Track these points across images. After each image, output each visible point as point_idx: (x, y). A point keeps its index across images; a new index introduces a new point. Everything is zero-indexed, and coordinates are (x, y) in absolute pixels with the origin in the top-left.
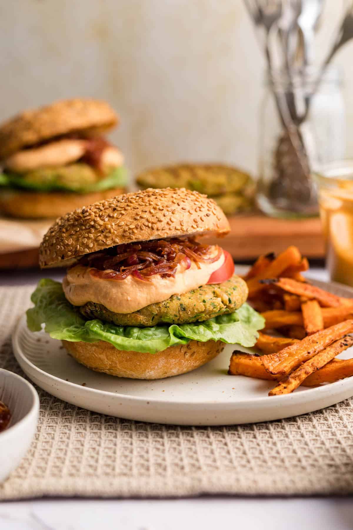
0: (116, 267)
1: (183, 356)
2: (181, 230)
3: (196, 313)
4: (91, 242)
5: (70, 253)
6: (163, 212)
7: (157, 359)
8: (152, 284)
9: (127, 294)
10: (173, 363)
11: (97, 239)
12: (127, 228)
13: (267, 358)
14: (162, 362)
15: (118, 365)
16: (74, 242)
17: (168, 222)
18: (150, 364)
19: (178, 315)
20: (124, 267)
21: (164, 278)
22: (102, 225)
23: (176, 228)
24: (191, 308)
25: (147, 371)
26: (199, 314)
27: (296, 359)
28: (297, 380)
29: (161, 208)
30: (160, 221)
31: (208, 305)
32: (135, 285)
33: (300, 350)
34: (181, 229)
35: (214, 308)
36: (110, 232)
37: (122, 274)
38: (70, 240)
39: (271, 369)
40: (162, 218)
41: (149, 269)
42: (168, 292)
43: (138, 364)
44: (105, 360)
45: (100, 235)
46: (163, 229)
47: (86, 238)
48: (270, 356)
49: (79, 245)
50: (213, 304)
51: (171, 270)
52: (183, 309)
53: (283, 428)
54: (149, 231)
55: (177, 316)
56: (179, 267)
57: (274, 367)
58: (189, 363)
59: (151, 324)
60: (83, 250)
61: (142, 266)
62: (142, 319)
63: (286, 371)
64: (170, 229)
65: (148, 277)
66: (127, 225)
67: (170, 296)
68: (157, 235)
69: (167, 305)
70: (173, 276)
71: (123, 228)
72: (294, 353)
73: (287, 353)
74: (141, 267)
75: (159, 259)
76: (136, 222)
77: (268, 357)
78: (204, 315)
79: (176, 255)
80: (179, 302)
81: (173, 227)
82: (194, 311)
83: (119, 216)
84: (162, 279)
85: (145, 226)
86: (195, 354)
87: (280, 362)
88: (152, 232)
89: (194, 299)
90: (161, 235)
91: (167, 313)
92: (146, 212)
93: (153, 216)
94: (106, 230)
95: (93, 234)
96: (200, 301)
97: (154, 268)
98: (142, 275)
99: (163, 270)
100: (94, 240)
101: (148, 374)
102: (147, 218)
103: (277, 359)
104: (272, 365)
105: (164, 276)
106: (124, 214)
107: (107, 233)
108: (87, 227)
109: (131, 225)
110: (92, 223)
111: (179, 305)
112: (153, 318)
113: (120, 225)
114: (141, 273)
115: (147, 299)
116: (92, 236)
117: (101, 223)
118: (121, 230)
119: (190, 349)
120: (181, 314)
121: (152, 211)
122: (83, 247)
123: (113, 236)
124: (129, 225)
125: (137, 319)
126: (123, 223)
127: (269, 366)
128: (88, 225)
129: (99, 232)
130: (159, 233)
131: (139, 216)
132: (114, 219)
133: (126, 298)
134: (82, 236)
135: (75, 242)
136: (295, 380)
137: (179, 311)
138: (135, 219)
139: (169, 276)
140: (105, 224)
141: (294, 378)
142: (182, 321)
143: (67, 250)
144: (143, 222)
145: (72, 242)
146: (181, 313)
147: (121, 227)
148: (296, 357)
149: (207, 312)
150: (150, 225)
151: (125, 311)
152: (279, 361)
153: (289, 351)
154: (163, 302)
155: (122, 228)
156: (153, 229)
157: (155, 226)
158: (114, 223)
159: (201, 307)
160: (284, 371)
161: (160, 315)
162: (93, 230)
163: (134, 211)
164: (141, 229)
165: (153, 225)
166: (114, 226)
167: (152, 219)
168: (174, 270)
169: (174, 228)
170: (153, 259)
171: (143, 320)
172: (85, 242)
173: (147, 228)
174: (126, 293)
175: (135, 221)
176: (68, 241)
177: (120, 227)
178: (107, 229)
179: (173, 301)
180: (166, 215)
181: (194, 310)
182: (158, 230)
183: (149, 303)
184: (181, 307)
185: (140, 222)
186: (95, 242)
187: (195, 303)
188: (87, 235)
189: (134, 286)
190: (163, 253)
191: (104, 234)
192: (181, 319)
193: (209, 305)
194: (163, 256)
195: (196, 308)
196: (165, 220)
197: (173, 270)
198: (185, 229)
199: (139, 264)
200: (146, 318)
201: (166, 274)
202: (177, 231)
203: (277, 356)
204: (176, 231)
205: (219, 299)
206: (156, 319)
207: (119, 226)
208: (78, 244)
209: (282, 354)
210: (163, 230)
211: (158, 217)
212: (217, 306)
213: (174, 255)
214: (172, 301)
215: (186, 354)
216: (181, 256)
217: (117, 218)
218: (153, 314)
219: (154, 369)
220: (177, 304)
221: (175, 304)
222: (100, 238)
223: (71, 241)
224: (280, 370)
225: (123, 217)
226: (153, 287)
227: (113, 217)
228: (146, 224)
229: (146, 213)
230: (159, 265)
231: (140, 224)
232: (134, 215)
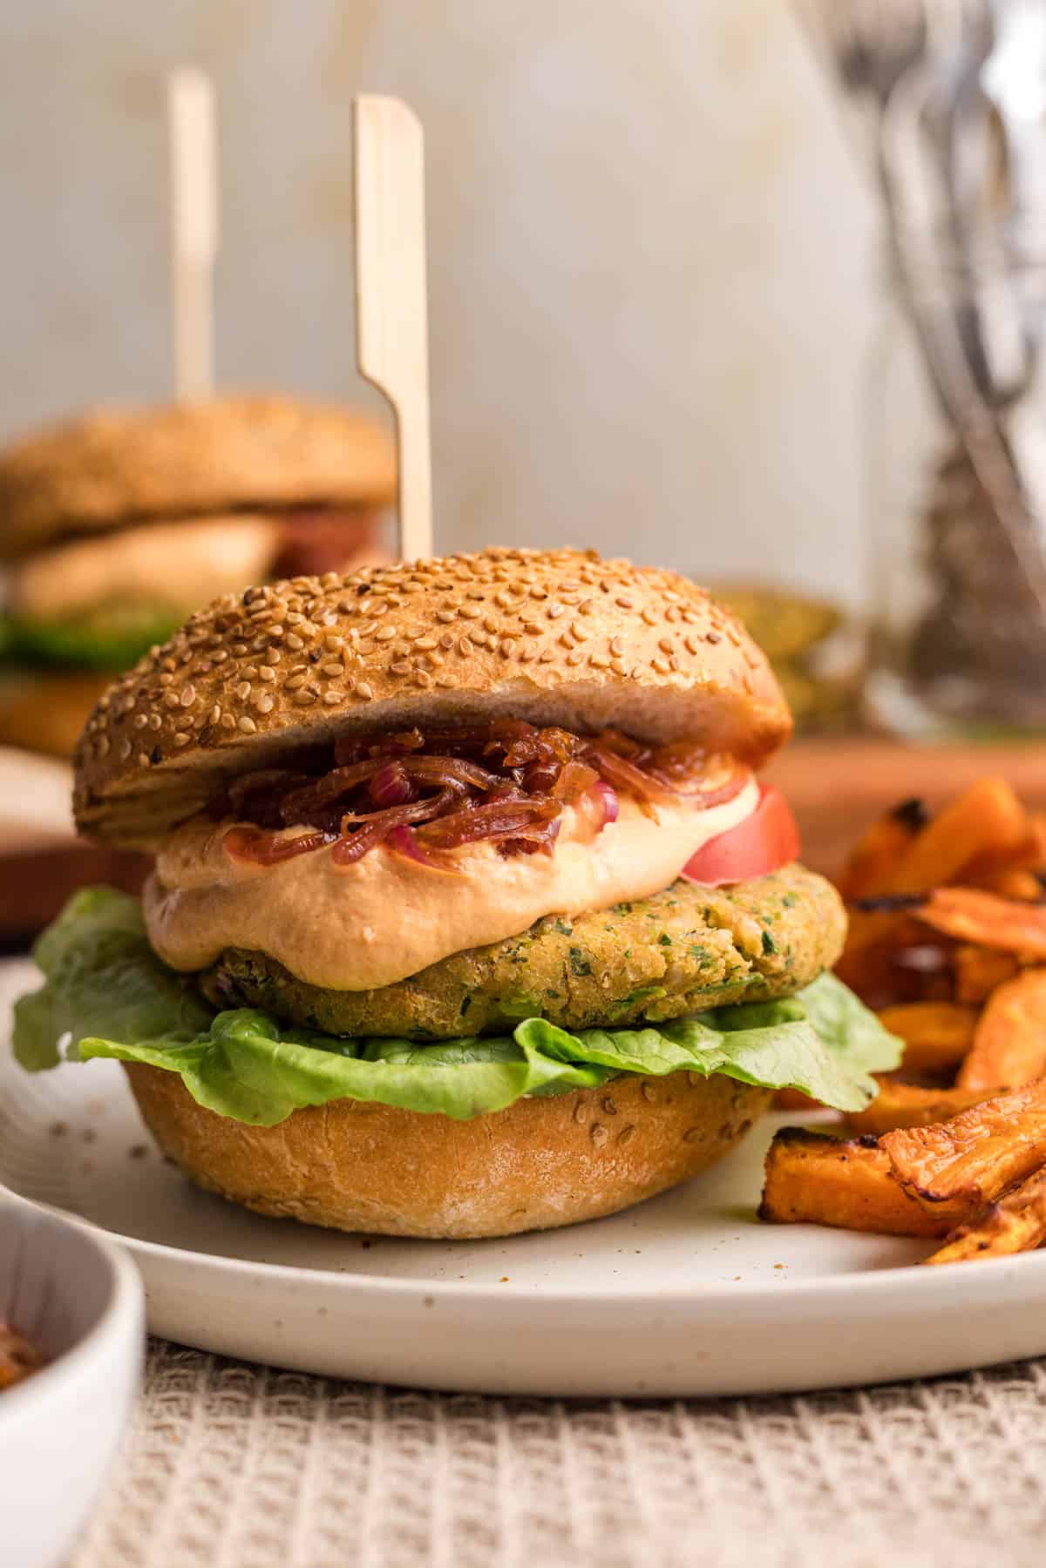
0: (327, 817)
1: (588, 1139)
2: (609, 671)
3: (633, 983)
4: (268, 694)
5: (183, 737)
6: (546, 604)
7: (482, 1147)
8: (464, 881)
9: (363, 917)
10: (546, 1168)
11: (293, 682)
12: (406, 648)
13: (911, 1141)
14: (501, 1161)
15: (335, 1179)
16: (202, 700)
17: (562, 638)
18: (457, 1170)
19: (561, 990)
20: (357, 814)
21: (510, 859)
22: (311, 638)
23: (593, 661)
24: (612, 965)
25: (448, 1199)
26: (645, 989)
27: (1023, 1143)
28: (1028, 1216)
29: (539, 591)
30: (533, 631)
31: (678, 953)
32: (396, 886)
33: (1036, 1112)
34: (611, 667)
35: (702, 966)
36: (341, 660)
37: (348, 843)
38: (190, 689)
39: (924, 1181)
40: (540, 622)
41: (452, 820)
42: (525, 909)
43: (411, 1168)
44: (283, 1157)
45: (302, 672)
46: (544, 658)
47: (249, 681)
48: (921, 1134)
49: (222, 709)
50: (700, 952)
51: (540, 824)
52: (583, 966)
53: (979, 1400)
54: (490, 661)
55: (556, 996)
56: (568, 818)
57: (937, 1172)
58: (614, 1168)
59: (458, 1028)
60: (234, 724)
61: (424, 808)
62: (422, 1007)
63: (982, 1187)
64: (569, 663)
65: (447, 851)
66: (406, 638)
67: (533, 920)
68: (519, 678)
69: (519, 952)
70: (547, 851)
71: (392, 648)
72: (1015, 1122)
73: (984, 1122)
74: (422, 812)
75: (491, 785)
76: (439, 631)
77: (911, 1137)
78: (663, 992)
79: (558, 771)
80: (564, 943)
81: (581, 655)
82: (626, 978)
83: (378, 609)
84: (500, 858)
85: (476, 643)
86: (634, 1132)
87: (960, 1155)
88: (501, 668)
89: (627, 931)
90: (536, 678)
91: (518, 983)
92: (481, 599)
93: (507, 614)
94: (325, 654)
95: (275, 668)
96: (647, 939)
97: (470, 817)
98: (423, 845)
99: (506, 825)
100: (278, 686)
101: (453, 1211)
102: (483, 618)
103: (947, 1146)
104: (928, 1167)
105: (511, 849)
106: (397, 604)
107: (329, 663)
108: (257, 644)
109: (422, 636)
110: (278, 630)
111: (565, 952)
112: (467, 1001)
113: (379, 636)
114: (419, 836)
115: (439, 936)
116: (270, 673)
117: (311, 629)
118: (382, 652)
119: (614, 1112)
120: (571, 986)
121: (506, 598)
122: (234, 715)
123: (351, 673)
124: (413, 639)
125: (402, 1011)
126: (391, 632)
127: (918, 1169)
128: (260, 637)
129: (300, 659)
130: (528, 670)
131: (456, 611)
132: (357, 621)
133: (356, 932)
134: (233, 675)
135: (206, 699)
136: (1023, 1217)
137: (566, 976)
138: (440, 621)
139: (531, 848)
140: (325, 634)
141: (1019, 1209)
142: (580, 1016)
143: (173, 728)
144: (469, 631)
145: (196, 699)
146: (574, 983)
147: (384, 645)
148: (1023, 1138)
149: (675, 982)
150: (494, 641)
151: (355, 982)
152: (957, 1151)
153: (991, 1115)
154: (502, 942)
155: (387, 647)
156: (504, 655)
157: (513, 647)
158: (359, 631)
159: (652, 960)
160: (975, 1188)
161: (495, 993)
162: (277, 655)
163: (436, 594)
164: (461, 655)
165: (508, 640)
166: (357, 642)
167: (501, 623)
168: (550, 827)
169: (586, 660)
170: (469, 785)
171: (425, 1011)
172: (244, 697)
173: (482, 650)
174: (356, 913)
175: (436, 628)
176: (179, 696)
177: (378, 644)
178: (330, 651)
179: (543, 937)
180: (555, 614)
181: (624, 969)
182: (523, 660)
183: (449, 950)
184: (575, 961)
185: (455, 631)
186: (280, 696)
187: (629, 946)
188: (252, 670)
189: (391, 888)
190: (506, 762)
191: (318, 666)
192: (573, 1010)
193: (684, 955)
194: (507, 773)
195: (631, 965)
196: (551, 632)
197: (545, 828)
198: (626, 669)
199: (414, 801)
200: (437, 1002)
201: (520, 841)
202: (595, 671)
203: (945, 1131)
204: (590, 669)
205: (726, 936)
206: (476, 1005)
207: (376, 640)
208: (216, 704)
209: (966, 1126)
210: (541, 661)
211: (524, 617)
212: (716, 960)
213: (552, 771)
214: (539, 939)
215: (595, 1133)
216: (577, 775)
217: (372, 617)
218: (465, 986)
219: (473, 1189)
220: (558, 947)
221: (552, 948)
222: (302, 679)
223: (190, 696)
224: (958, 1186)
225: (392, 613)
226: (465, 890)
227: (357, 614)
228: (481, 636)
229: (482, 603)
230: (489, 805)
231: (455, 637)
232: (433, 609)
